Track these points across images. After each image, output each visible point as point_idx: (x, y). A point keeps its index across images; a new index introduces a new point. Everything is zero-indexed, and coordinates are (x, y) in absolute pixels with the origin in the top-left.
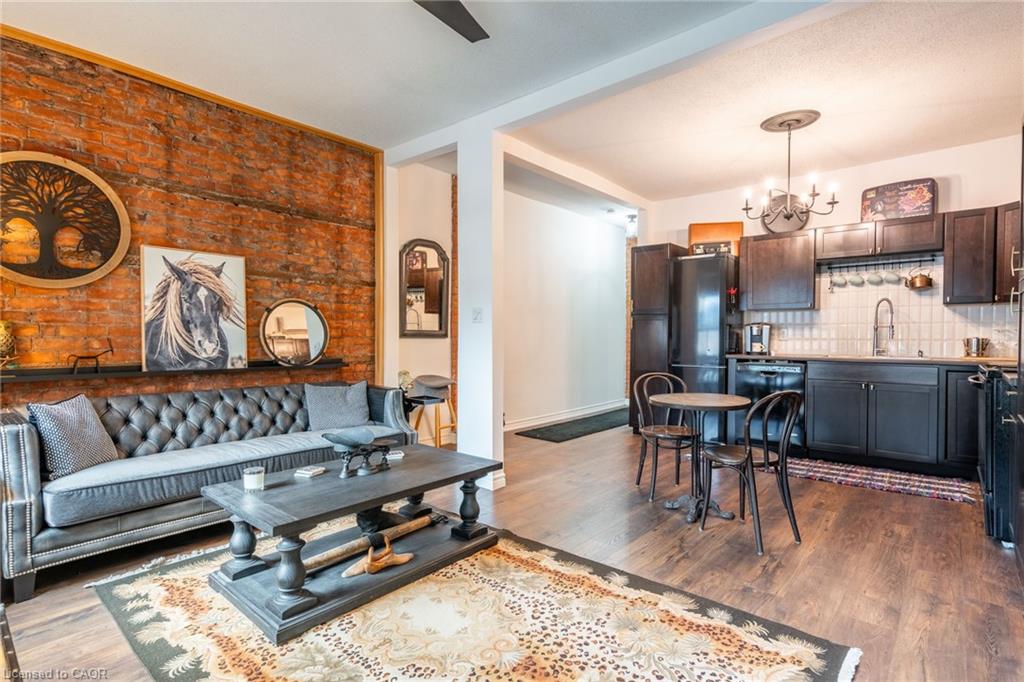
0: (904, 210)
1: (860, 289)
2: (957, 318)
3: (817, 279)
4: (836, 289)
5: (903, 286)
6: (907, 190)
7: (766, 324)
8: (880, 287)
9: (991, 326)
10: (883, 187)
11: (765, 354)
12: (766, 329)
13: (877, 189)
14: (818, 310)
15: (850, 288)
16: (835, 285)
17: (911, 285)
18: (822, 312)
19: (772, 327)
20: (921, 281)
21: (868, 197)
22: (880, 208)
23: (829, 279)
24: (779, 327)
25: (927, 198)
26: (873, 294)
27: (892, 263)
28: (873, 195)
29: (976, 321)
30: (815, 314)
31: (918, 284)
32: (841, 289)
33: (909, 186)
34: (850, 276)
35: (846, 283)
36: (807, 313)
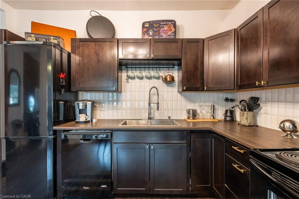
0: (162, 36)
1: (141, 81)
2: (183, 99)
3: (119, 74)
4: (130, 80)
5: (161, 80)
6: (164, 25)
7: (90, 101)
8: (151, 81)
9: (196, 103)
10: (153, 21)
11: (88, 122)
12: (89, 104)
13: (149, 22)
14: (121, 92)
15: (137, 80)
16: (129, 78)
17: (165, 80)
18: (123, 93)
19: (93, 103)
20: (170, 78)
21: (145, 26)
22: (151, 33)
23: (126, 74)
24: (100, 103)
25: (173, 31)
26: (147, 84)
27: (156, 67)
28: (148, 26)
29: (190, 100)
30: (119, 94)
31: (168, 80)
32: (132, 81)
33: (165, 23)
34: (136, 73)
35: (135, 77)
36: (115, 94)
